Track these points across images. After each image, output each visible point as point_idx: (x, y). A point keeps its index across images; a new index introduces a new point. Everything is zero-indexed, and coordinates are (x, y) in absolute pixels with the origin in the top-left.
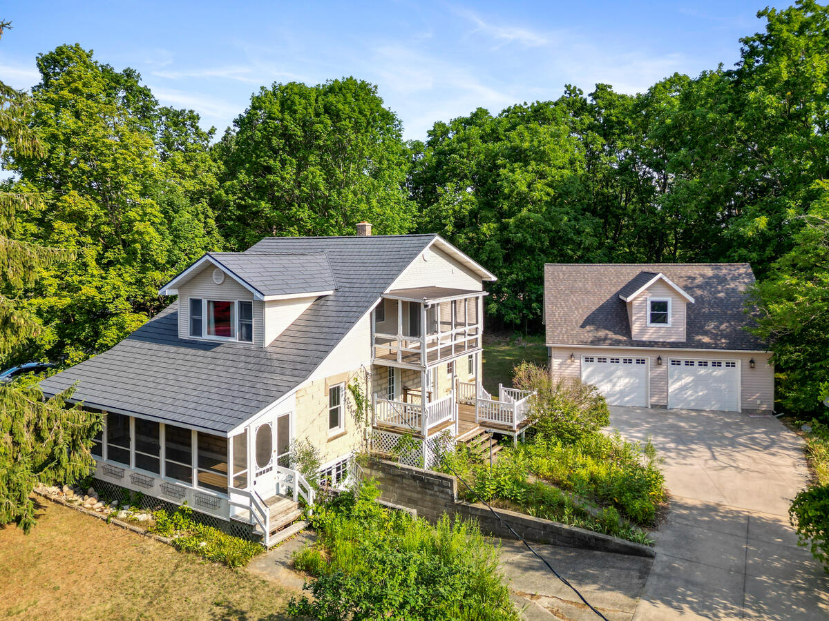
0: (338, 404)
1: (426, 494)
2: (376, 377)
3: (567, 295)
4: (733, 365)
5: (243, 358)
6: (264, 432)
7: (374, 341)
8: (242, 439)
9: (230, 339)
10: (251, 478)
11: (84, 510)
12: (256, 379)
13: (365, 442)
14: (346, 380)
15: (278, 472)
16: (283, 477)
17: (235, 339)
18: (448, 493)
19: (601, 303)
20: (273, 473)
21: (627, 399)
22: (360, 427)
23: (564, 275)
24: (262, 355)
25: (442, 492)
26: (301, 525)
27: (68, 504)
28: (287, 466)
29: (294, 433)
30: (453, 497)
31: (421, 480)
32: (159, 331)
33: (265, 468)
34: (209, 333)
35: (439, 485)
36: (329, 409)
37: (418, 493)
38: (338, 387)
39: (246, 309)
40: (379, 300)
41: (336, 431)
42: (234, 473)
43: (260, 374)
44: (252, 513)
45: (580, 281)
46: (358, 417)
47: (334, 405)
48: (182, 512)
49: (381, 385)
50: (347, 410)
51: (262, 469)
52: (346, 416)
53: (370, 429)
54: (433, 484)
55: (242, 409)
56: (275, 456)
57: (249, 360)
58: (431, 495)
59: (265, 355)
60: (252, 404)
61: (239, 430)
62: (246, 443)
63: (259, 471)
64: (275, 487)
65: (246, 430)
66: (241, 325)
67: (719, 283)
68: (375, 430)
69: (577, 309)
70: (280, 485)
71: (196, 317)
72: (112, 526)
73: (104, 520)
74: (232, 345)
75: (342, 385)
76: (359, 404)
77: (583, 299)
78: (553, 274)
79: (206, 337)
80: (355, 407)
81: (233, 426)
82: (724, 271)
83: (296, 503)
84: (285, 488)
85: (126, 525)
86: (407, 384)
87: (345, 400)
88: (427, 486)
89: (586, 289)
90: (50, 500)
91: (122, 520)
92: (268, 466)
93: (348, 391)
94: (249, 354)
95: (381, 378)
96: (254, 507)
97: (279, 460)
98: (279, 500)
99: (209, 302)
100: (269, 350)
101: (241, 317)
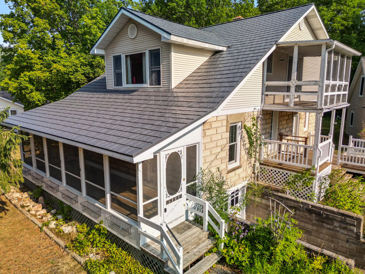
0: (235, 141)
1: (323, 227)
2: (264, 122)
5: (153, 98)
6: (174, 159)
7: (265, 89)
8: (152, 165)
9: (144, 85)
10: (162, 205)
11: (29, 216)
12: (165, 111)
13: (253, 175)
14: (242, 120)
15: (187, 199)
16: (191, 204)
17: (147, 85)
18: (352, 231)
20: (183, 200)
22: (250, 163)
24: (169, 94)
25: (345, 228)
26: (214, 258)
27: (20, 209)
28: (194, 194)
29: (201, 164)
30: (359, 236)
31: (318, 214)
32: (95, 87)
33: (175, 196)
34: (127, 83)
35: (341, 222)
36: (229, 145)
37: (313, 225)
38: (236, 126)
39: (155, 56)
40: (274, 48)
41: (233, 165)
42: (144, 202)
43: (169, 108)
44: (162, 248)
46: (249, 155)
47: (232, 142)
48: (99, 230)
49: (266, 129)
50: (242, 146)
51: (172, 197)
52: (241, 152)
53: (257, 164)
54: (333, 220)
55: (151, 134)
56: (184, 185)
57: (158, 98)
58: (329, 229)
59: (172, 94)
60: (162, 130)
61: (147, 155)
62: (157, 170)
63: (169, 199)
64: (184, 213)
65: (155, 157)
66: (152, 72)
68: (262, 166)
70: (189, 212)
71: (118, 71)
72: (43, 235)
73: (39, 227)
74: (145, 90)
75: (239, 124)
76: (251, 143)
79: (125, 86)
80: (248, 146)
81: (141, 150)
83: (206, 234)
84: (193, 214)
85: (52, 235)
86: (283, 131)
87: (241, 138)
88: (326, 221)
90: (12, 203)
91: (51, 230)
92: (178, 194)
93: (243, 130)
94: (158, 94)
95: (266, 124)
96: (165, 242)
97: (188, 187)
98: (189, 227)
99: (126, 56)
100: (175, 90)
101: (151, 65)
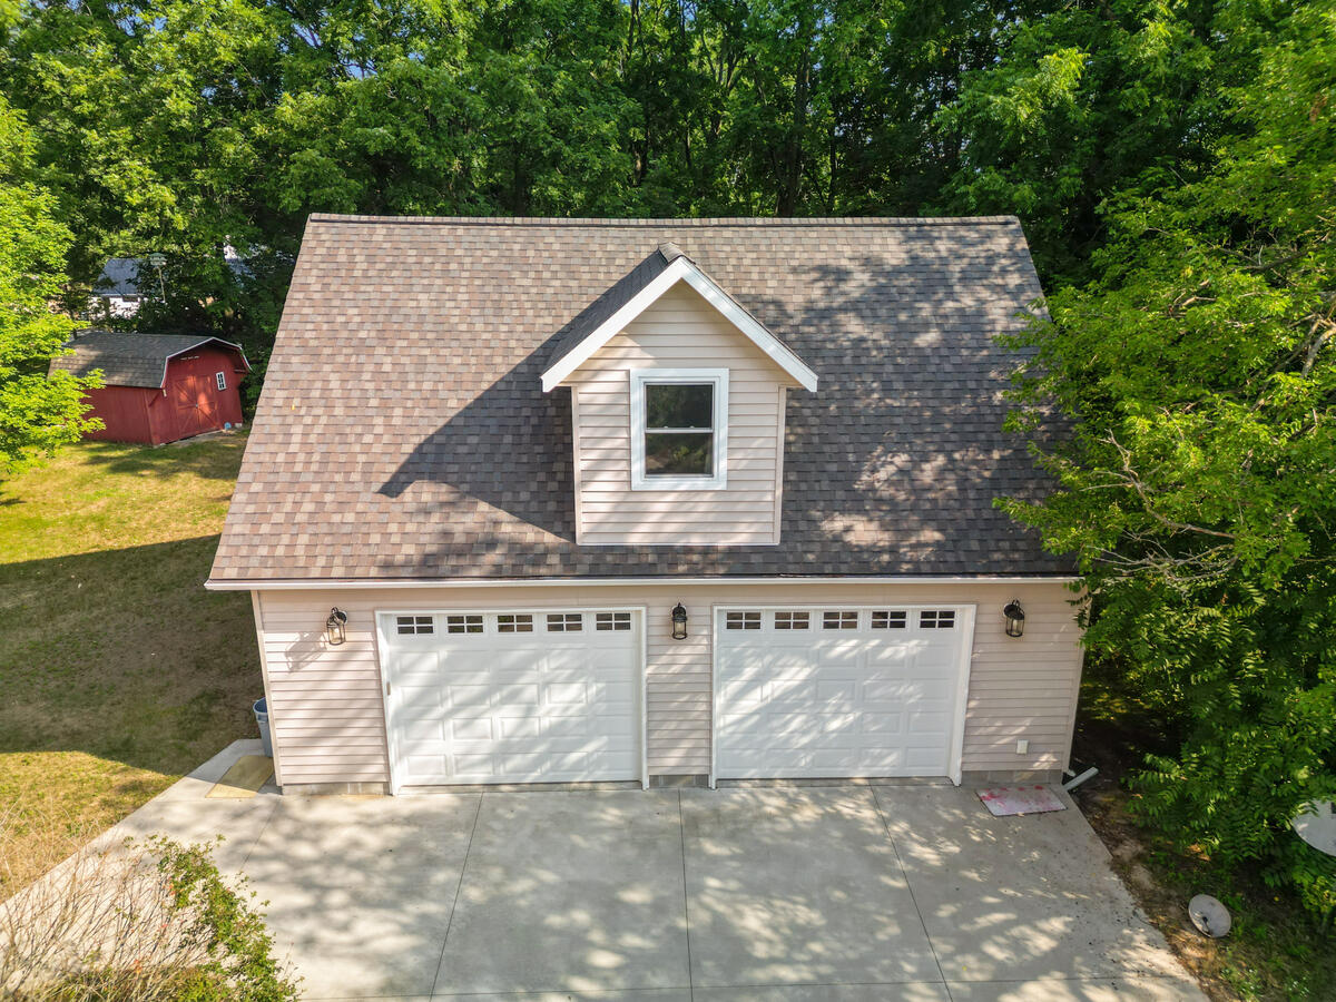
3: (363, 347)
4: (947, 620)
19: (488, 380)
21: (574, 757)
23: (371, 260)
45: (427, 289)
67: (925, 292)
69: (385, 407)
77: (421, 363)
78: (330, 256)
82: (943, 247)
89: (440, 321)
